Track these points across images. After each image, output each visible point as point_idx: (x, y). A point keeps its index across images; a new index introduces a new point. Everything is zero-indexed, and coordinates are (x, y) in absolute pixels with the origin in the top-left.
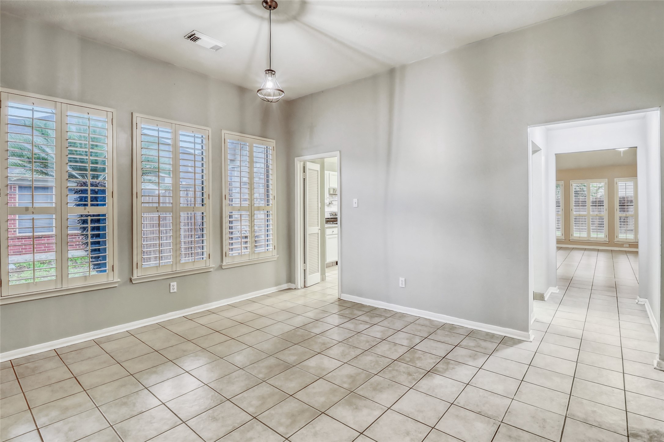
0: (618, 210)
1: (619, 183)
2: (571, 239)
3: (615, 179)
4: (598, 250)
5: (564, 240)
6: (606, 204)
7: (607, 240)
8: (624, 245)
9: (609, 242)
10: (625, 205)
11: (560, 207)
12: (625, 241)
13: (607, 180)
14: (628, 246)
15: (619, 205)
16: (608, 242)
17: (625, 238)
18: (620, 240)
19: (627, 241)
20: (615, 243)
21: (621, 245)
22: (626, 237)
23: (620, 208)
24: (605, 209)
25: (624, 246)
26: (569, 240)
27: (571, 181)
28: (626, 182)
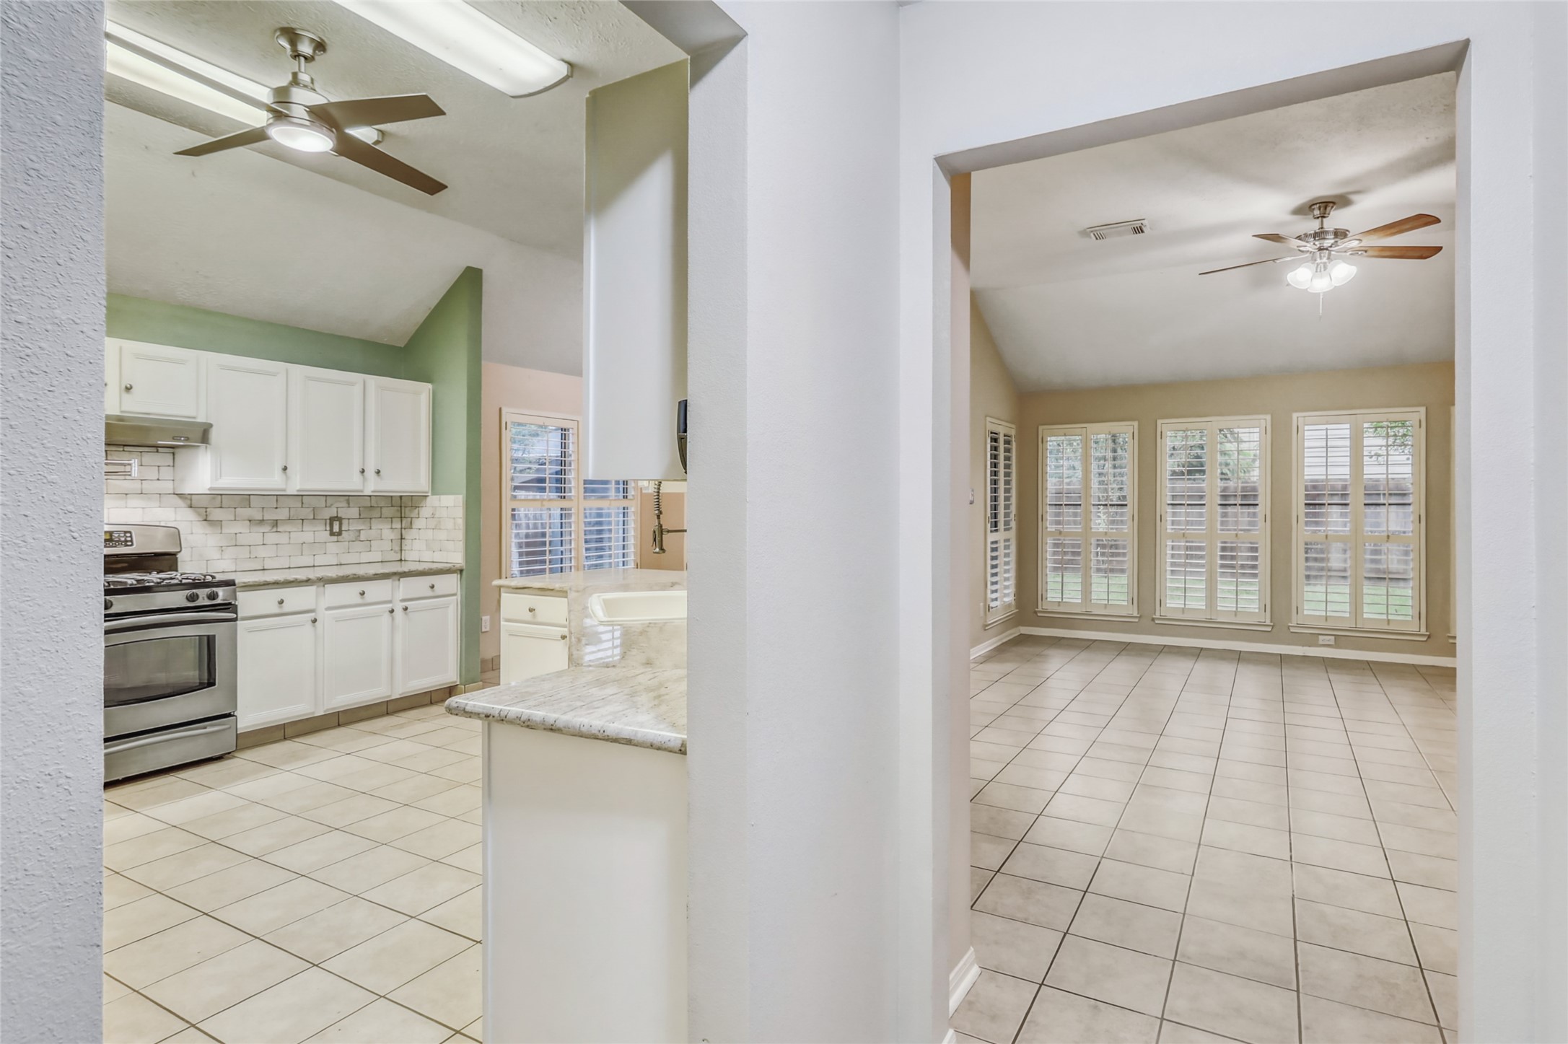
0: (1303, 519)
1: (1306, 428)
2: (1157, 615)
3: (1295, 415)
4: (1239, 657)
5: (1137, 620)
6: (1264, 500)
7: (1268, 622)
8: (1321, 637)
9: (1273, 626)
10: (1324, 504)
11: (1125, 510)
12: (1323, 624)
13: (1268, 417)
14: (1332, 643)
15: (1306, 504)
16: (1269, 629)
17: (1324, 614)
18: (1309, 622)
19: (1330, 624)
20: (1292, 630)
21: (1311, 640)
22: (1326, 611)
23: (1307, 515)
24: (1260, 518)
25: (1321, 642)
26: (1153, 620)
27: (1159, 422)
28: (1329, 427)
